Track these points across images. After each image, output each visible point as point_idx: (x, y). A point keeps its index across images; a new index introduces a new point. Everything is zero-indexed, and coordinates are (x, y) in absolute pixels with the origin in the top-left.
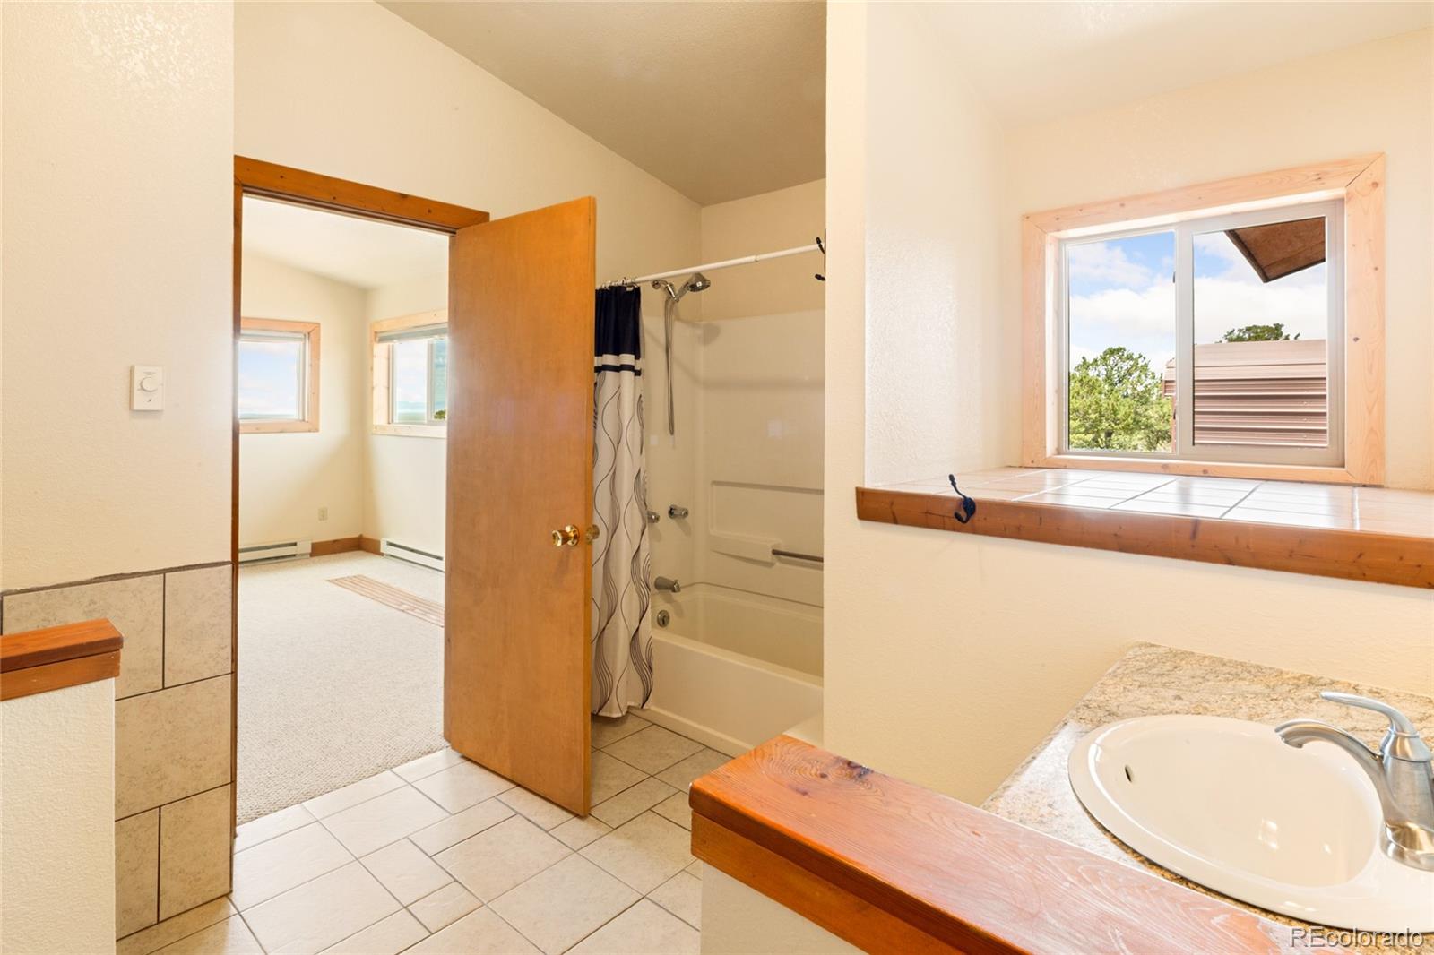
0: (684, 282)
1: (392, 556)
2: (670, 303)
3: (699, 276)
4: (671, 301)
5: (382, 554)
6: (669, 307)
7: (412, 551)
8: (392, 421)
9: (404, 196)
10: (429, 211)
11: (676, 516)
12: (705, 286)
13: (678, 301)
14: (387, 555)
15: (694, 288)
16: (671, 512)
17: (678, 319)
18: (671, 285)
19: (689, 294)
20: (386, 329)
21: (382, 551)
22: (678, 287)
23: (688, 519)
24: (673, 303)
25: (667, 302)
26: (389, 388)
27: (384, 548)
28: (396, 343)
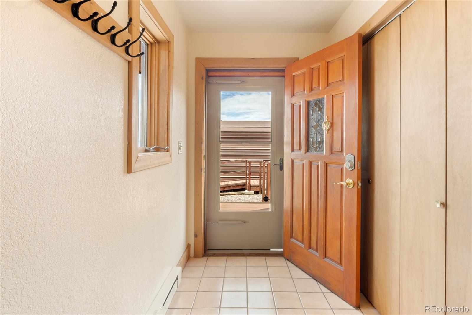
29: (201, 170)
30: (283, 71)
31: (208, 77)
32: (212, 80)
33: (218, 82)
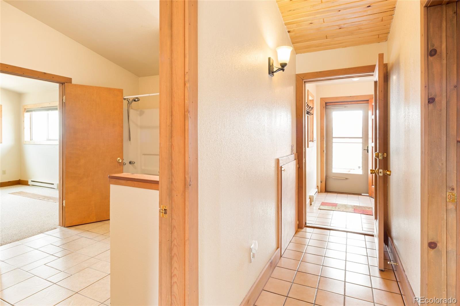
0: (132, 99)
1: (33, 185)
2: (129, 104)
3: (137, 98)
4: (129, 103)
5: (29, 185)
6: (129, 105)
7: (42, 183)
8: (32, 139)
9: (45, 73)
10: (53, 77)
11: (132, 164)
12: (138, 101)
13: (131, 104)
14: (31, 185)
15: (135, 101)
16: (130, 163)
17: (132, 109)
18: (129, 99)
19: (134, 102)
20: (29, 108)
21: (29, 184)
22: (131, 100)
23: (135, 164)
24: (130, 104)
25: (128, 104)
26: (30, 128)
27: (30, 183)
28: (34, 113)
29: (324, 151)
30: (368, 101)
31: (326, 105)
32: (328, 107)
33: (332, 108)
